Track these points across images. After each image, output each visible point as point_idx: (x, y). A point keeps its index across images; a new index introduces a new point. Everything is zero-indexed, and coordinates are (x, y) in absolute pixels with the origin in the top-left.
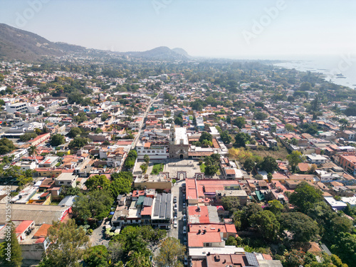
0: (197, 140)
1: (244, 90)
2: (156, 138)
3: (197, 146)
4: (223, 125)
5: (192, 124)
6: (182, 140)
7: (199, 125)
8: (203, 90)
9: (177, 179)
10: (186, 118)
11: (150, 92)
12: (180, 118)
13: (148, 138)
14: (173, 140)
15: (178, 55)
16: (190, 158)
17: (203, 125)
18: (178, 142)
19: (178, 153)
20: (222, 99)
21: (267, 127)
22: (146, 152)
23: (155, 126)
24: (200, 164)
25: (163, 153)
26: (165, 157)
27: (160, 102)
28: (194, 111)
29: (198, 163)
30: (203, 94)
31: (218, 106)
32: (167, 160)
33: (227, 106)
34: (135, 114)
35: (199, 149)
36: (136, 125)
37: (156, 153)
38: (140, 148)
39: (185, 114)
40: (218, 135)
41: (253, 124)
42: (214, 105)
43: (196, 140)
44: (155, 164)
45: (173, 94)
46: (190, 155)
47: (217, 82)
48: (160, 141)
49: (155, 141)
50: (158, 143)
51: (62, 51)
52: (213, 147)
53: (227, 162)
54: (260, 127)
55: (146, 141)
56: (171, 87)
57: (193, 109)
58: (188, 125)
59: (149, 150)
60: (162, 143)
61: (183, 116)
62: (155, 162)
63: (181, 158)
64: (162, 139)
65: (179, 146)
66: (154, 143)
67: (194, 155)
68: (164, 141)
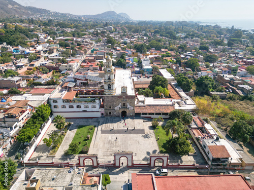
0: (146, 86)
1: (182, 38)
2: (85, 84)
3: (147, 95)
4: (174, 67)
5: (137, 67)
6: (124, 89)
7: (146, 67)
8: (145, 38)
9: (114, 166)
10: (130, 60)
11: (94, 38)
12: (122, 60)
13: (72, 85)
14: (109, 87)
15: (122, 17)
16: (137, 116)
17: (150, 67)
18: (118, 92)
19: (118, 108)
20: (164, 44)
21: (227, 69)
22: (67, 106)
23: (91, 68)
24: (153, 127)
25: (94, 109)
26: (99, 115)
27: (102, 46)
28: (139, 54)
29: (150, 124)
30: (145, 41)
31: (163, 50)
32: (101, 120)
33: (172, 50)
34: (73, 55)
35: (150, 101)
36: (68, 68)
37: (83, 108)
38: (55, 101)
39: (129, 56)
40: (173, 80)
41: (208, 66)
42: (158, 48)
43: (144, 86)
44: (80, 127)
45: (117, 40)
46: (137, 111)
47: (156, 32)
48: (91, 88)
49: (84, 89)
50: (88, 93)
51: (30, 12)
52: (170, 97)
53: (200, 125)
54: (217, 69)
55: (68, 89)
56: (115, 35)
57: (137, 52)
58: (132, 67)
59: (71, 104)
60: (95, 92)
61: (127, 58)
62: (81, 123)
63: (124, 115)
64: (95, 85)
65: (119, 97)
66: (82, 93)
67: (144, 111)
68: (97, 88)
